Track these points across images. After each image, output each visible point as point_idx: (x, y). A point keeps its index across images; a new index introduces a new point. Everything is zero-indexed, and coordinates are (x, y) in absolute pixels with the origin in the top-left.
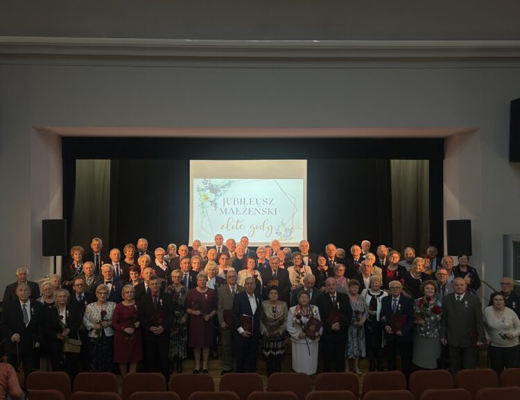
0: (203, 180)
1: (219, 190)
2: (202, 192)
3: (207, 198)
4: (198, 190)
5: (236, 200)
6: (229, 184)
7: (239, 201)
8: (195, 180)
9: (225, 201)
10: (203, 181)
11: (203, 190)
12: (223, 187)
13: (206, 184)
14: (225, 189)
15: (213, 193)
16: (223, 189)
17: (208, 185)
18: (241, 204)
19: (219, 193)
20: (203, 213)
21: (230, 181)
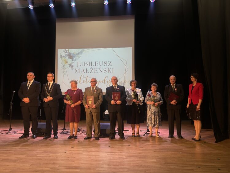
0: (64, 50)
1: (75, 57)
2: (63, 58)
3: (67, 62)
4: (61, 57)
5: (86, 63)
6: (81, 53)
7: (88, 64)
8: (58, 50)
9: (79, 64)
10: (64, 51)
11: (64, 56)
13: (66, 52)
14: (78, 56)
15: (71, 58)
16: (77, 56)
17: (67, 53)
18: (89, 66)
19: (75, 58)
20: (64, 72)
21: (82, 50)
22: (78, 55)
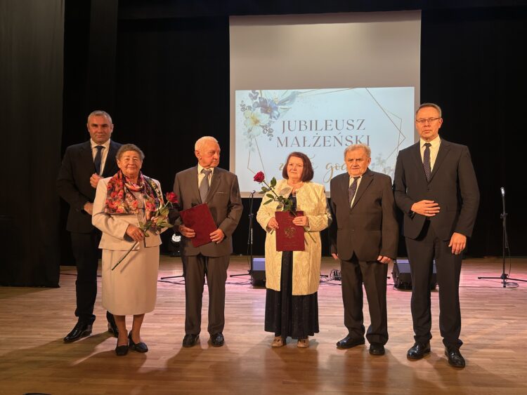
0: (250, 91)
1: (276, 109)
2: (248, 112)
3: (257, 122)
4: (243, 108)
5: (303, 123)
6: (291, 99)
7: (308, 125)
8: (236, 92)
9: (286, 126)
10: (250, 95)
11: (250, 107)
12: (283, 103)
13: (255, 98)
14: (286, 107)
15: (266, 112)
16: (283, 107)
17: (258, 100)
18: (311, 129)
19: (276, 113)
20: (250, 146)
21: (294, 92)
22: (285, 104)
